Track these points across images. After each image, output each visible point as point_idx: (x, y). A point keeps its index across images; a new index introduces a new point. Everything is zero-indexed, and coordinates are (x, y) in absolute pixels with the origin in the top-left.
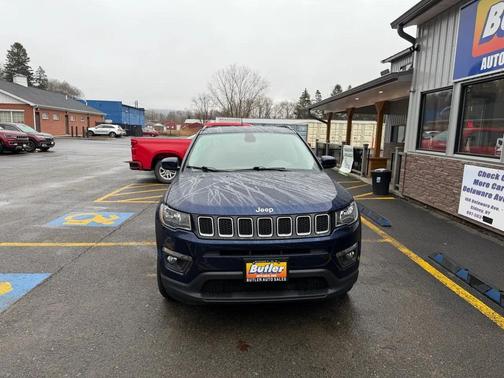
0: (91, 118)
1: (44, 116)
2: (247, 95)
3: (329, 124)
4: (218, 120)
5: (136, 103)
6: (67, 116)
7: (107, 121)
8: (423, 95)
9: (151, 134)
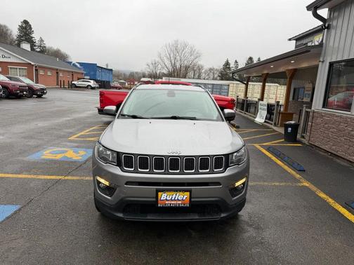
0: (75, 75)
1: (41, 72)
2: (186, 62)
3: (247, 85)
4: (164, 79)
5: (107, 65)
6: (57, 73)
7: (86, 77)
8: (331, 64)
9: (116, 88)
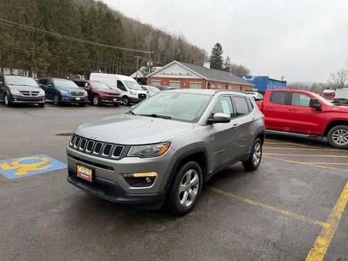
0: (244, 88)
5: (283, 78)
6: (227, 86)
7: (254, 90)
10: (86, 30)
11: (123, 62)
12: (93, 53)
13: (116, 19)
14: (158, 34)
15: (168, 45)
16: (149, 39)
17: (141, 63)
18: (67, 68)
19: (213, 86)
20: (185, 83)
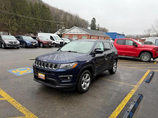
0: (106, 38)
5: (123, 33)
6: (98, 37)
10: (33, 13)
11: (51, 27)
12: (37, 23)
13: (47, 8)
14: (66, 14)
15: (71, 19)
16: (62, 17)
17: (59, 28)
18: (25, 31)
19: (92, 37)
20: (80, 37)
